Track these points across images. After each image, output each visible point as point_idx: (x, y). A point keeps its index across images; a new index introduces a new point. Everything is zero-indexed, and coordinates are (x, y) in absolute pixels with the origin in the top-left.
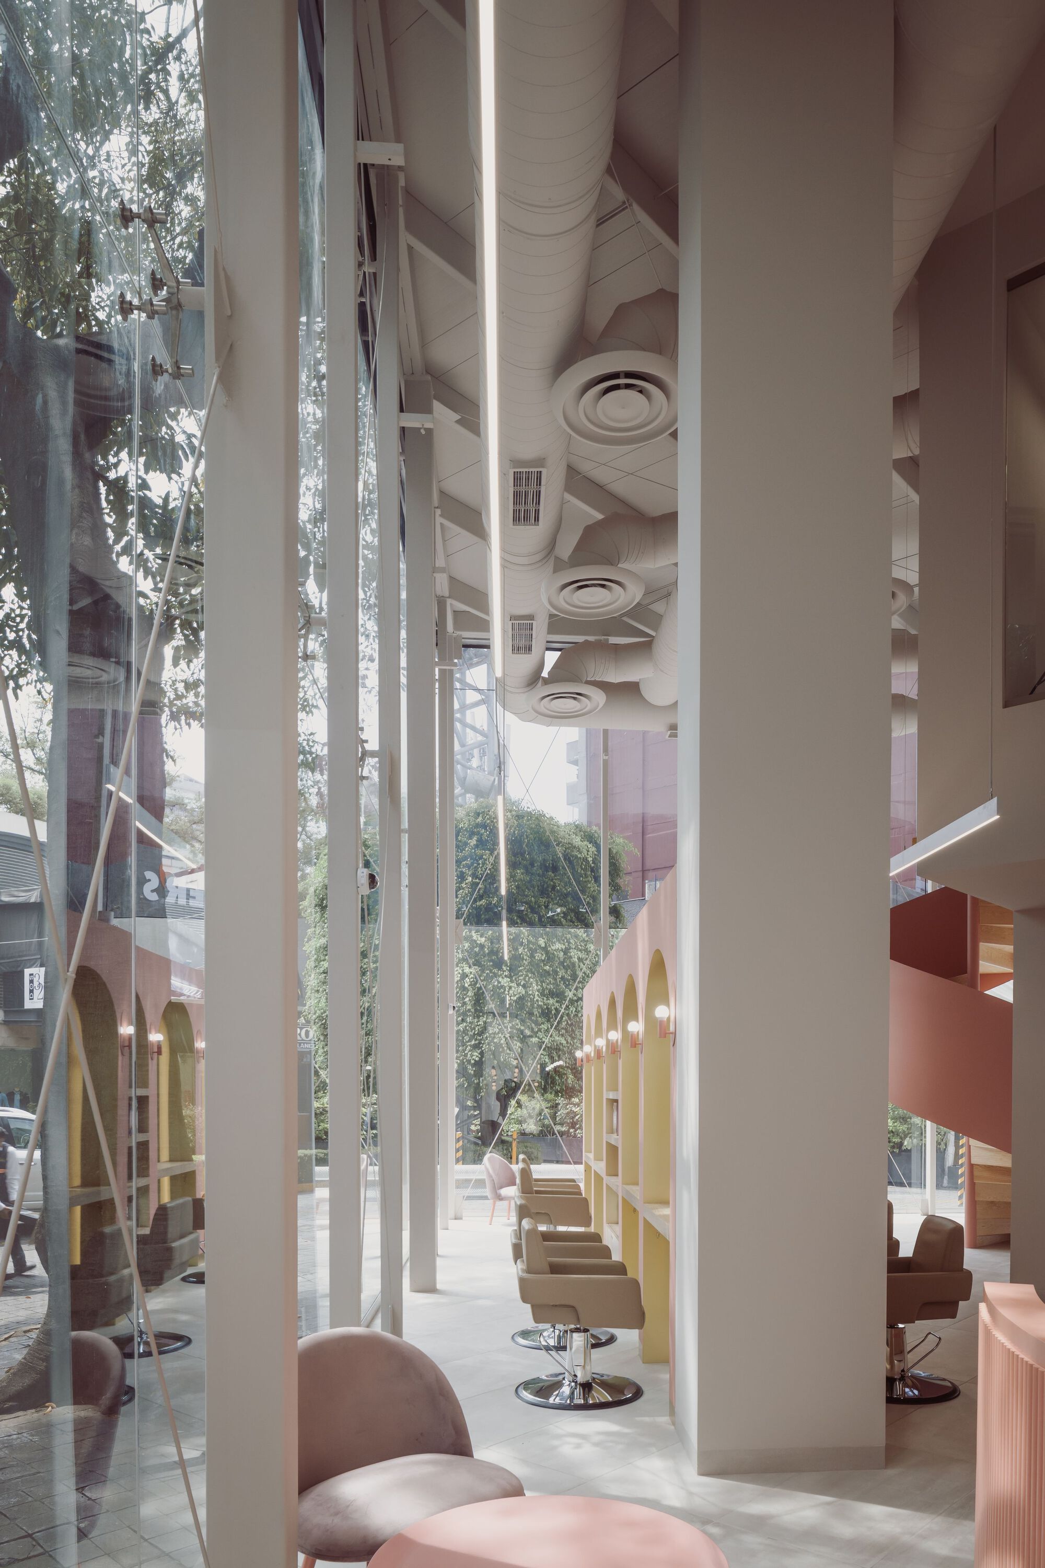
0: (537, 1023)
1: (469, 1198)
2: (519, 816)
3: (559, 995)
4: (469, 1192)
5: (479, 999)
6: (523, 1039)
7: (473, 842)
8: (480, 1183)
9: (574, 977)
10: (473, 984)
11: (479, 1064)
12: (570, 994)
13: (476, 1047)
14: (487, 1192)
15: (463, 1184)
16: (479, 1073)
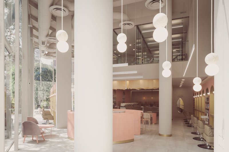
0: (45, 92)
1: (36, 114)
2: (43, 65)
3: (49, 89)
4: (36, 113)
5: (37, 88)
6: (44, 94)
7: (36, 68)
8: (38, 112)
9: (51, 86)
10: (36, 87)
11: (37, 97)
12: (50, 88)
13: (36, 95)
14: (39, 113)
15: (35, 112)
16: (37, 99)
